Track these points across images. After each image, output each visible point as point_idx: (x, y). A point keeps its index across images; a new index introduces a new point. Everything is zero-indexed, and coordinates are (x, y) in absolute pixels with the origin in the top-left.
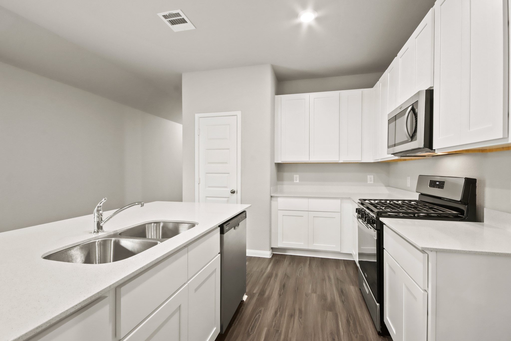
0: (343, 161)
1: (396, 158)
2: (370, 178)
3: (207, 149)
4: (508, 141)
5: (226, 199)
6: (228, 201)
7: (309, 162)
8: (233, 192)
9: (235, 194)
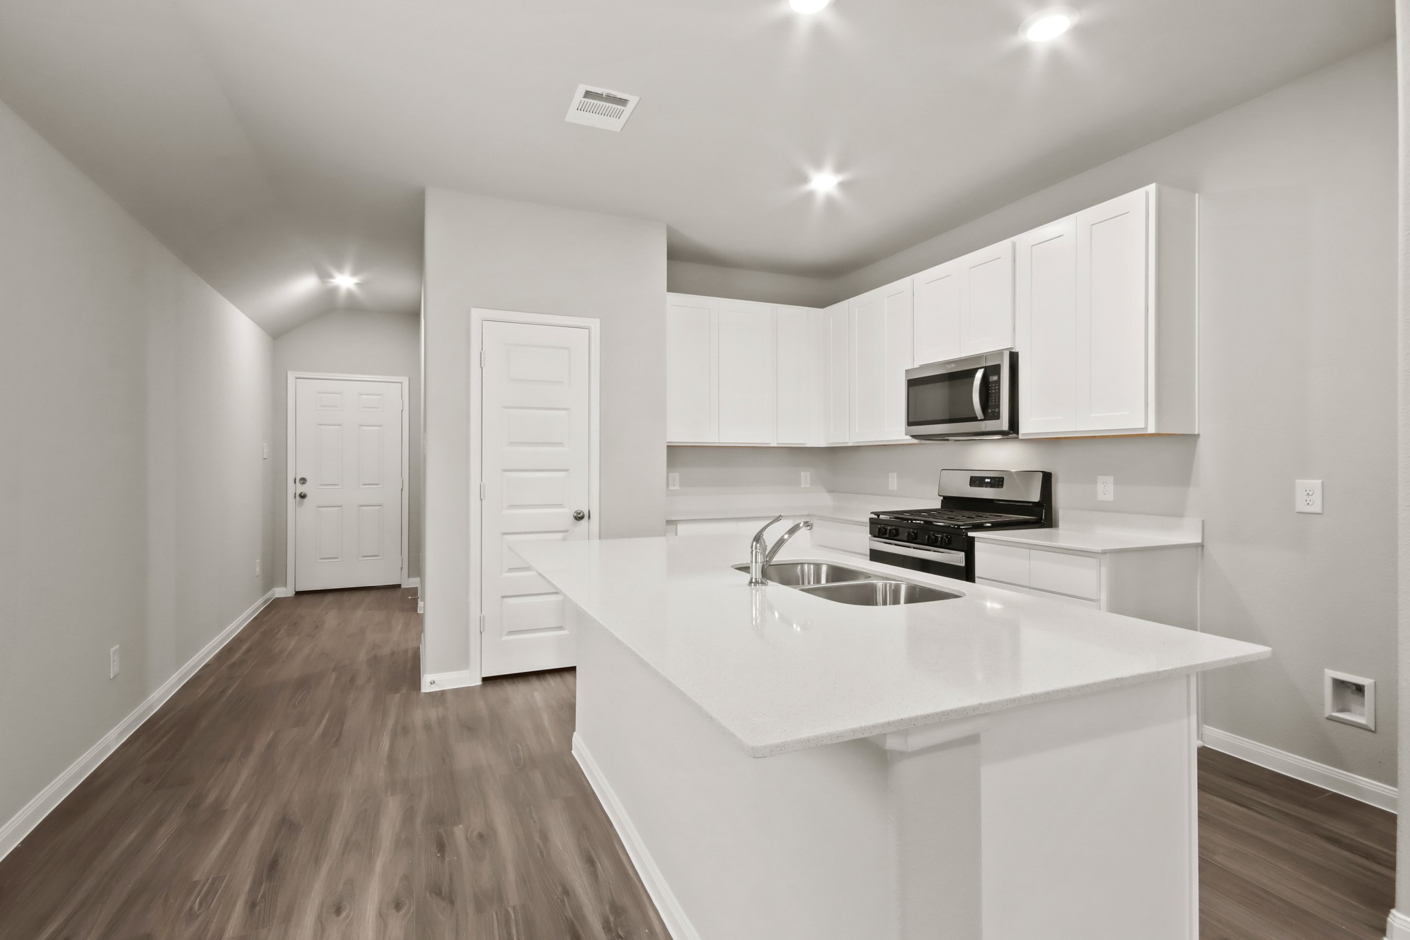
0: (778, 444)
1: (915, 441)
2: (806, 476)
3: (507, 407)
4: (1147, 431)
5: (560, 536)
6: (564, 539)
7: (718, 445)
8: (579, 517)
9: (584, 522)
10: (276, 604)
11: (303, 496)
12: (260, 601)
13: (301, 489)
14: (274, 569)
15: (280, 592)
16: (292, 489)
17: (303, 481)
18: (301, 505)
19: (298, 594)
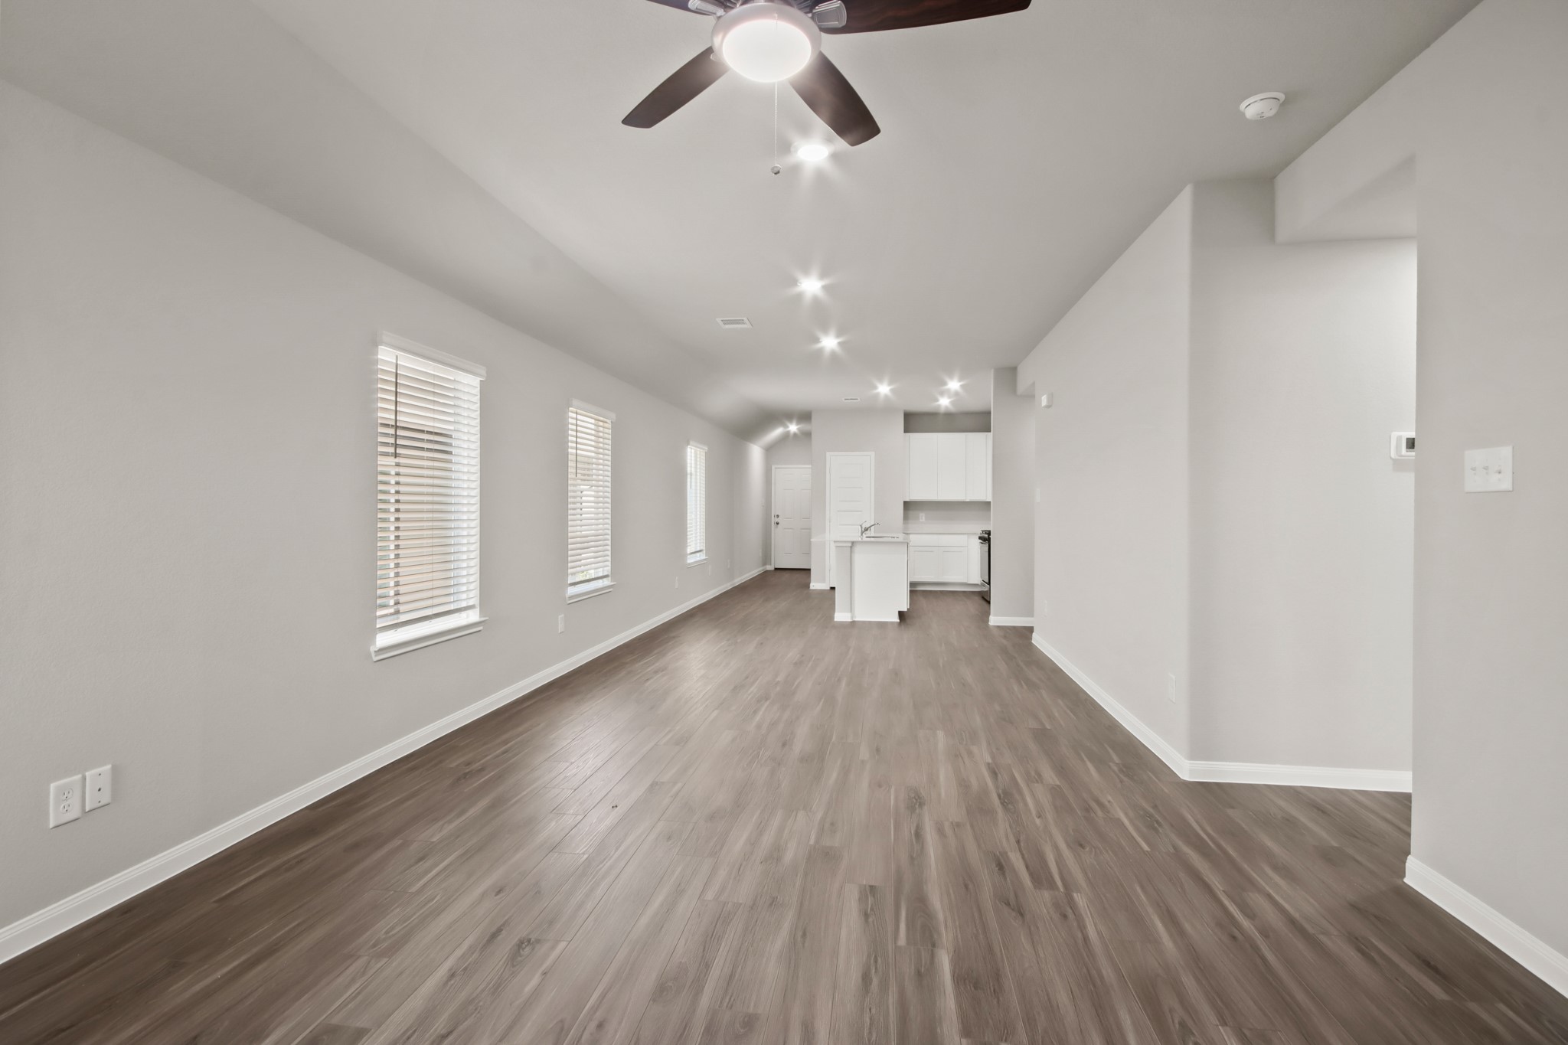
10: (766, 572)
11: (778, 523)
12: (761, 569)
13: (777, 520)
14: (766, 558)
15: (770, 568)
16: (774, 520)
17: (778, 516)
18: (777, 527)
19: (776, 569)
